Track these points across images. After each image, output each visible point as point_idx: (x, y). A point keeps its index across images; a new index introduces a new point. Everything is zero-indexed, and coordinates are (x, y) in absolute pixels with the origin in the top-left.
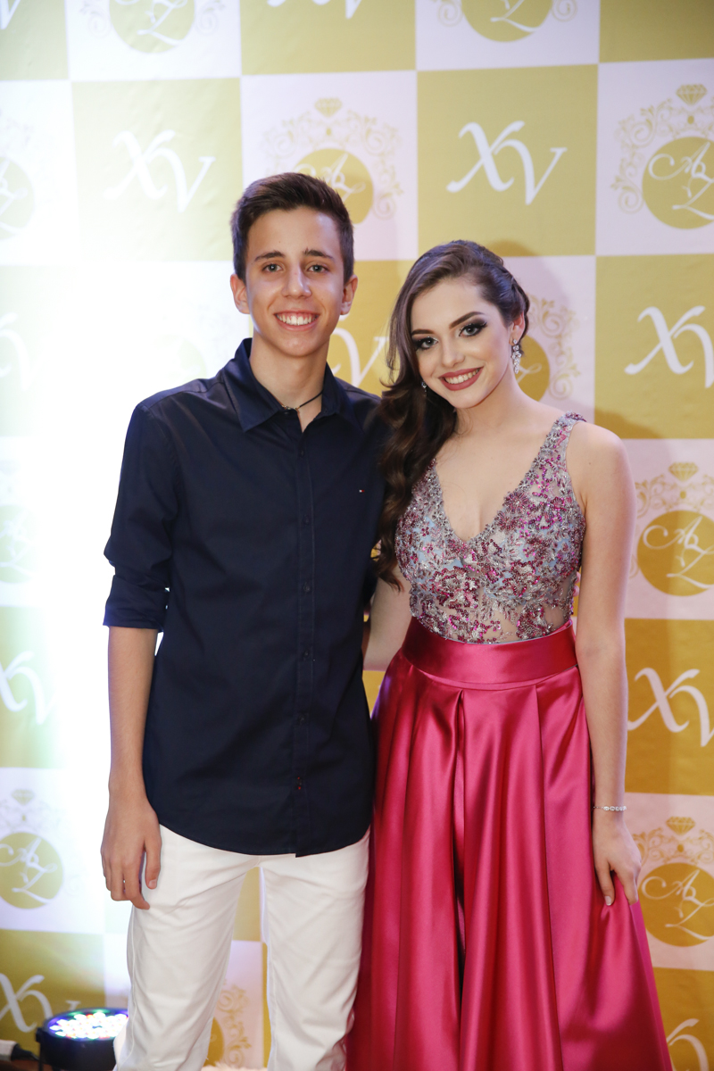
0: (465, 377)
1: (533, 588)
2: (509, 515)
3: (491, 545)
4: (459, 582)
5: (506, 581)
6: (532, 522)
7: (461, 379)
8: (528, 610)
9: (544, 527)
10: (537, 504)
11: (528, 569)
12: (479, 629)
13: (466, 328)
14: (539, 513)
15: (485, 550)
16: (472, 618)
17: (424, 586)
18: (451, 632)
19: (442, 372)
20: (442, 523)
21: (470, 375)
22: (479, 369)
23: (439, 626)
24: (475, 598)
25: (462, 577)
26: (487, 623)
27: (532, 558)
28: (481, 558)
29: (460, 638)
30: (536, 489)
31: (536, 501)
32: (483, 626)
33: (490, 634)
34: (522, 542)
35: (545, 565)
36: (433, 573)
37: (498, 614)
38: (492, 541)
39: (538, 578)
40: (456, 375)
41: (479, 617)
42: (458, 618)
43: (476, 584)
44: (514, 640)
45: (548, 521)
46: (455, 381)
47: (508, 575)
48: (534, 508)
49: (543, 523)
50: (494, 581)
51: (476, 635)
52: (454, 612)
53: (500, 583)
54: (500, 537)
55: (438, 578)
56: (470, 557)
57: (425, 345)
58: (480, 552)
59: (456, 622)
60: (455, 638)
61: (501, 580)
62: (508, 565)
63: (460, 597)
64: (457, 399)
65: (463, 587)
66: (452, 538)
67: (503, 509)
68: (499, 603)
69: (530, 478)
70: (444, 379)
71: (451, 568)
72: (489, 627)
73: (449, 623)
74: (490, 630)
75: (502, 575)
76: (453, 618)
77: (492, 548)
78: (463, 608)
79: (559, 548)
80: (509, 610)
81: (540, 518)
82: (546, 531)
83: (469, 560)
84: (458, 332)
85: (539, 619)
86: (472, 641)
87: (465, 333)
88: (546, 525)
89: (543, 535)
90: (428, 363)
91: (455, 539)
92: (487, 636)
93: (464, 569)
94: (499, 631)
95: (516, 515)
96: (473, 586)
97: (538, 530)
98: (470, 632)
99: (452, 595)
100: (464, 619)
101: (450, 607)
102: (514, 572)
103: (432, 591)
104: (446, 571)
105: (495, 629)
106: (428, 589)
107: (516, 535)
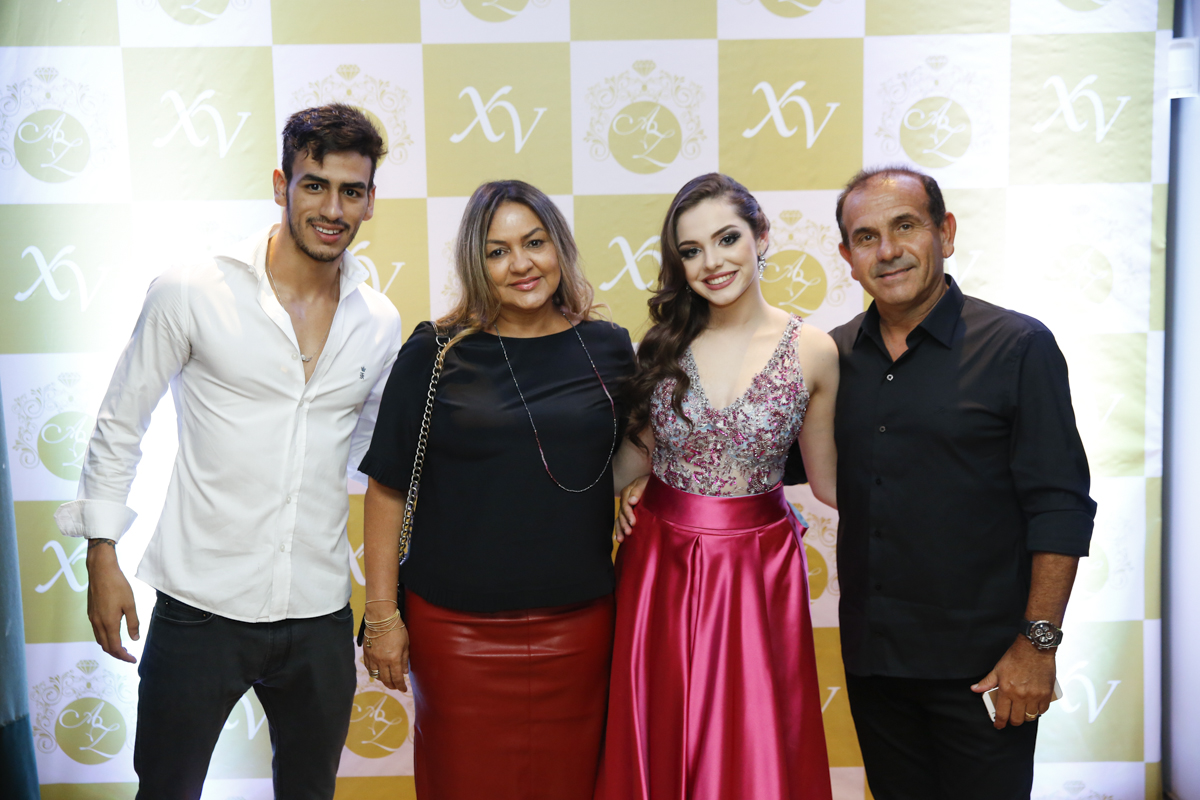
0: (725, 278)
1: (769, 452)
2: (756, 392)
3: (740, 414)
4: (708, 443)
5: (749, 445)
6: (775, 399)
7: (721, 280)
8: (759, 470)
9: (784, 404)
10: (778, 385)
11: (769, 435)
12: (719, 483)
13: (725, 239)
14: (780, 392)
15: (735, 418)
16: (714, 474)
17: (676, 444)
18: (693, 485)
19: (704, 276)
20: (699, 393)
21: (728, 277)
22: (735, 272)
23: (684, 482)
24: (718, 457)
25: (712, 438)
26: (725, 479)
27: (773, 427)
28: (730, 424)
29: (701, 490)
30: (776, 373)
31: (778, 383)
32: (721, 481)
33: (727, 488)
34: (767, 414)
35: (782, 434)
36: (688, 433)
37: (735, 472)
39: (774, 444)
40: (717, 277)
41: (720, 473)
42: (702, 474)
43: (722, 446)
44: (743, 494)
45: (787, 400)
46: (716, 281)
47: (752, 439)
48: (776, 388)
49: (784, 401)
50: (739, 443)
51: (715, 488)
52: (699, 470)
53: (744, 446)
54: (748, 409)
55: (693, 438)
56: (722, 422)
57: (691, 254)
58: (731, 419)
59: (700, 477)
60: (697, 492)
61: (745, 443)
62: (754, 430)
63: (706, 456)
64: (719, 297)
65: (711, 446)
66: (707, 407)
67: (751, 388)
68: (738, 463)
69: (773, 365)
70: (706, 281)
71: (703, 431)
72: (727, 482)
73: (693, 478)
74: (727, 485)
75: (747, 439)
76: (696, 473)
77: (741, 417)
78: (707, 465)
79: (794, 421)
80: (744, 469)
81: (781, 396)
82: (786, 407)
83: (720, 425)
84: (718, 242)
85: (766, 479)
86: (710, 494)
87: (724, 243)
88: (786, 402)
89: (783, 410)
90: (693, 267)
91: (710, 406)
92: (723, 490)
93: (715, 433)
94: (733, 486)
95: (762, 392)
96: (719, 447)
97: (779, 406)
98: (710, 486)
99: (700, 453)
100: (707, 475)
101: (696, 464)
102: (758, 437)
103: (683, 447)
104: (699, 432)
105: (731, 484)
106: (680, 446)
107: (762, 408)
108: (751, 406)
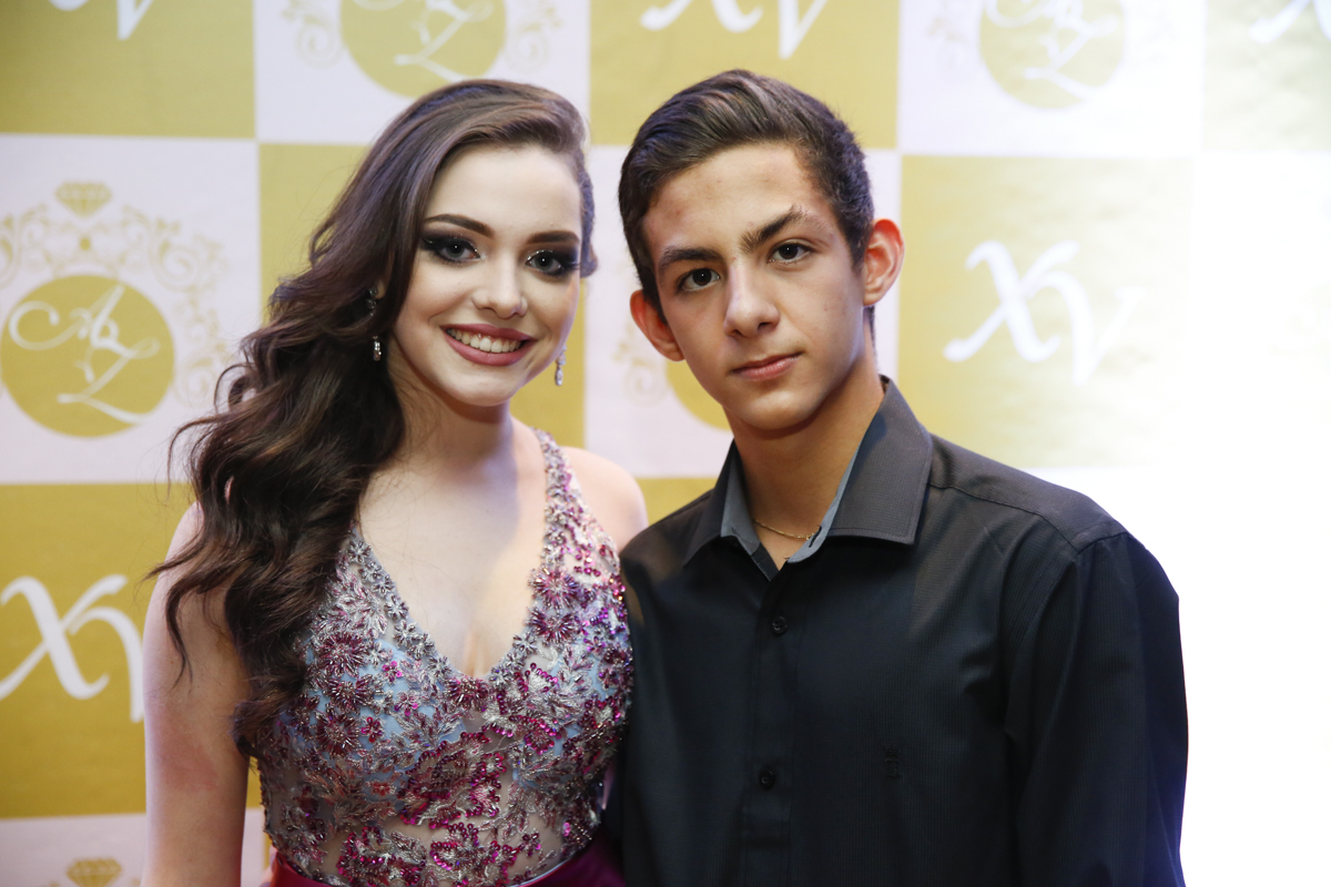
2: (551, 613)
3: (532, 675)
4: (465, 765)
5: (569, 747)
6: (597, 623)
10: (589, 587)
11: (608, 711)
12: (501, 857)
14: (599, 604)
15: (523, 687)
16: (484, 840)
17: (382, 789)
20: (417, 647)
22: (527, 342)
23: (408, 876)
24: (492, 795)
25: (474, 752)
26: (516, 843)
27: (613, 690)
28: (514, 706)
30: (572, 561)
31: (587, 584)
32: (506, 851)
33: (521, 864)
36: (418, 755)
37: (536, 820)
38: (534, 666)
41: (501, 832)
42: (450, 846)
43: (499, 764)
44: (554, 866)
47: (572, 733)
48: (590, 597)
50: (543, 748)
51: (492, 872)
52: (443, 835)
53: (556, 751)
54: (549, 658)
56: (495, 706)
58: (513, 693)
59: (450, 856)
61: (558, 746)
62: (573, 707)
65: (473, 771)
66: (452, 676)
67: (539, 605)
68: (541, 798)
71: (454, 739)
72: (520, 849)
73: (431, 861)
74: (521, 856)
75: (560, 733)
76: (437, 847)
77: (536, 682)
78: (463, 819)
80: (553, 808)
81: (606, 612)
83: (492, 716)
91: (458, 675)
92: (512, 872)
93: (481, 737)
94: (535, 856)
95: (564, 611)
96: (490, 767)
97: (612, 637)
98: (479, 870)
99: (444, 796)
100: (468, 846)
101: (434, 825)
102: (588, 721)
103: (401, 794)
104: (444, 746)
105: (530, 853)
106: (392, 792)
107: (579, 648)
108: (553, 650)
